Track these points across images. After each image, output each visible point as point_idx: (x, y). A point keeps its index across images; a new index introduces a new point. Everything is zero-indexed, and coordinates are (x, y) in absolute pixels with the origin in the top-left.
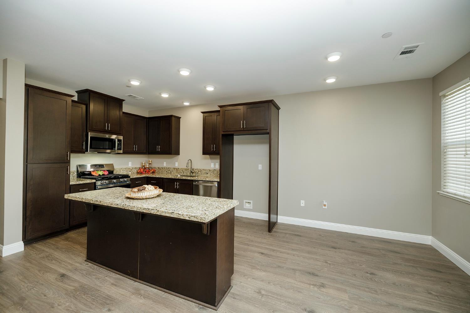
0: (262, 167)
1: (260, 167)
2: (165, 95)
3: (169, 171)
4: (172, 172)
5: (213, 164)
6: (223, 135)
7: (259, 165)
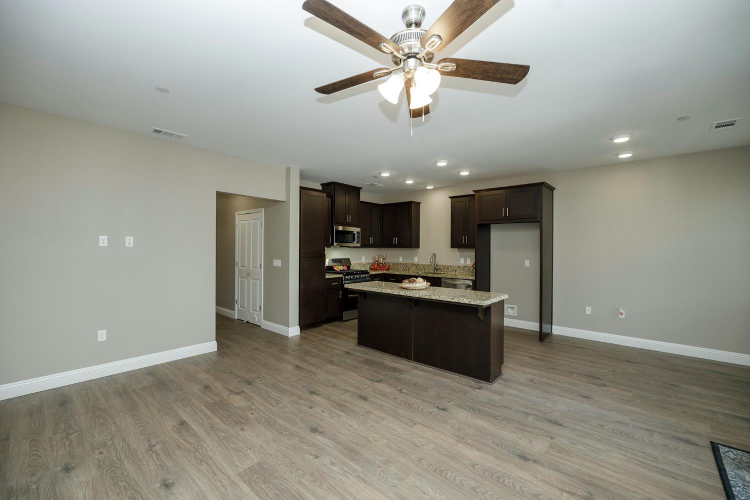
0: (530, 263)
1: (527, 263)
2: (409, 182)
3: (407, 268)
4: (411, 269)
5: (465, 260)
6: (478, 225)
7: (526, 261)
